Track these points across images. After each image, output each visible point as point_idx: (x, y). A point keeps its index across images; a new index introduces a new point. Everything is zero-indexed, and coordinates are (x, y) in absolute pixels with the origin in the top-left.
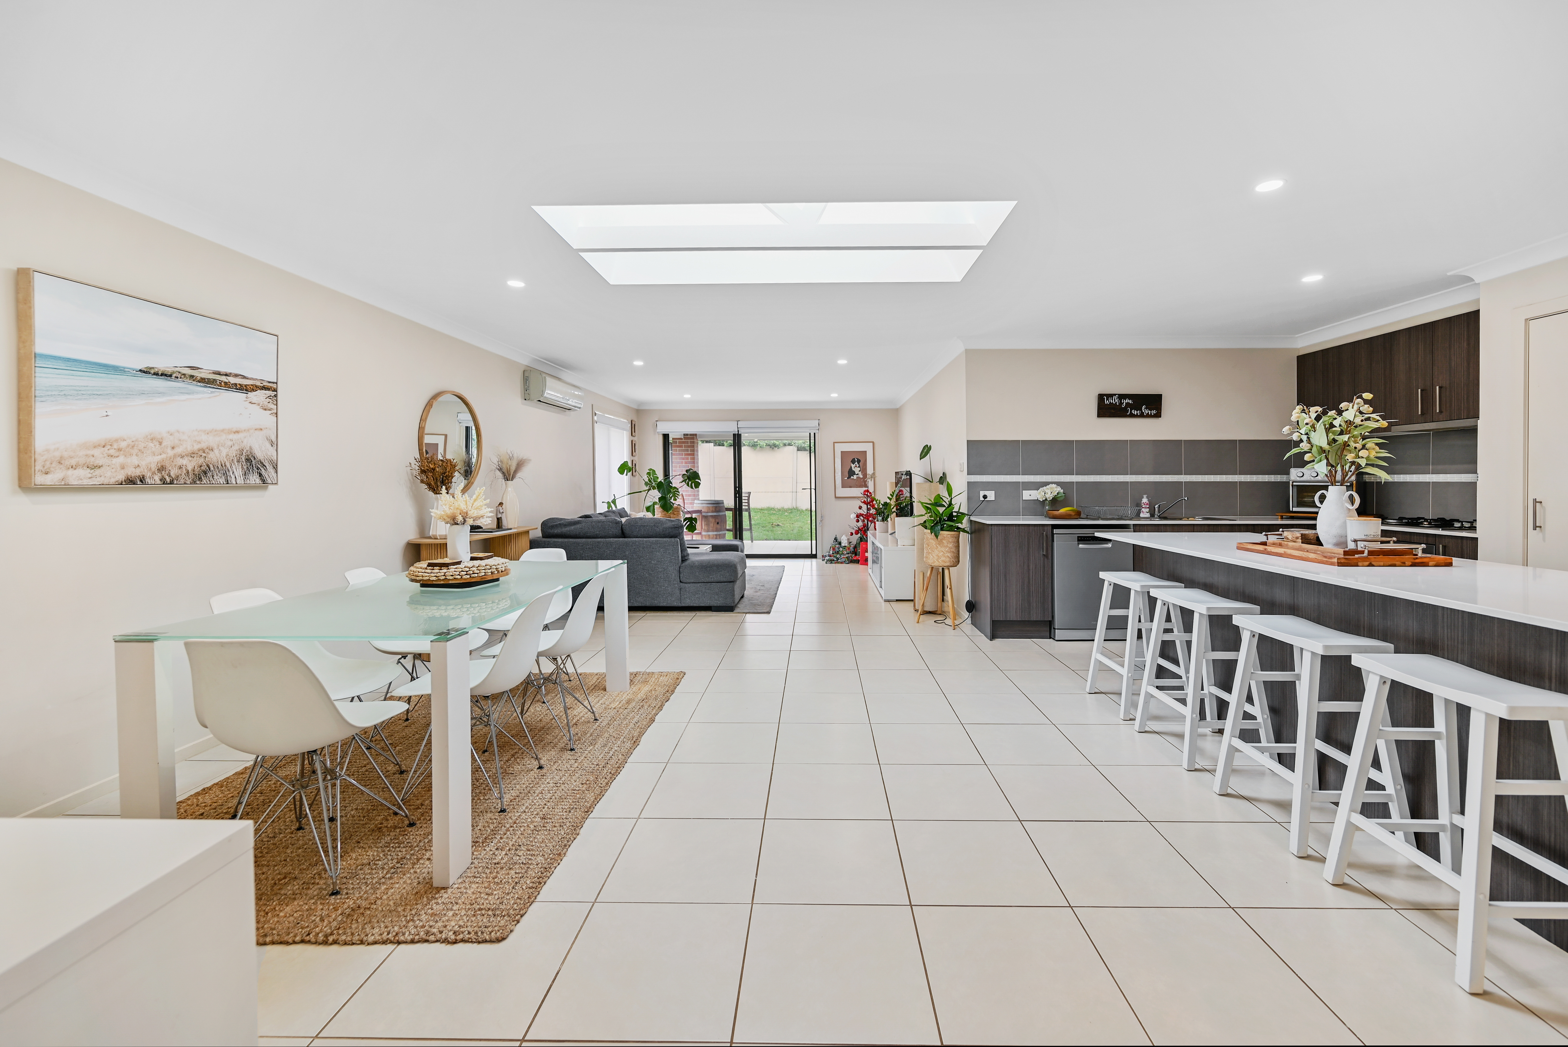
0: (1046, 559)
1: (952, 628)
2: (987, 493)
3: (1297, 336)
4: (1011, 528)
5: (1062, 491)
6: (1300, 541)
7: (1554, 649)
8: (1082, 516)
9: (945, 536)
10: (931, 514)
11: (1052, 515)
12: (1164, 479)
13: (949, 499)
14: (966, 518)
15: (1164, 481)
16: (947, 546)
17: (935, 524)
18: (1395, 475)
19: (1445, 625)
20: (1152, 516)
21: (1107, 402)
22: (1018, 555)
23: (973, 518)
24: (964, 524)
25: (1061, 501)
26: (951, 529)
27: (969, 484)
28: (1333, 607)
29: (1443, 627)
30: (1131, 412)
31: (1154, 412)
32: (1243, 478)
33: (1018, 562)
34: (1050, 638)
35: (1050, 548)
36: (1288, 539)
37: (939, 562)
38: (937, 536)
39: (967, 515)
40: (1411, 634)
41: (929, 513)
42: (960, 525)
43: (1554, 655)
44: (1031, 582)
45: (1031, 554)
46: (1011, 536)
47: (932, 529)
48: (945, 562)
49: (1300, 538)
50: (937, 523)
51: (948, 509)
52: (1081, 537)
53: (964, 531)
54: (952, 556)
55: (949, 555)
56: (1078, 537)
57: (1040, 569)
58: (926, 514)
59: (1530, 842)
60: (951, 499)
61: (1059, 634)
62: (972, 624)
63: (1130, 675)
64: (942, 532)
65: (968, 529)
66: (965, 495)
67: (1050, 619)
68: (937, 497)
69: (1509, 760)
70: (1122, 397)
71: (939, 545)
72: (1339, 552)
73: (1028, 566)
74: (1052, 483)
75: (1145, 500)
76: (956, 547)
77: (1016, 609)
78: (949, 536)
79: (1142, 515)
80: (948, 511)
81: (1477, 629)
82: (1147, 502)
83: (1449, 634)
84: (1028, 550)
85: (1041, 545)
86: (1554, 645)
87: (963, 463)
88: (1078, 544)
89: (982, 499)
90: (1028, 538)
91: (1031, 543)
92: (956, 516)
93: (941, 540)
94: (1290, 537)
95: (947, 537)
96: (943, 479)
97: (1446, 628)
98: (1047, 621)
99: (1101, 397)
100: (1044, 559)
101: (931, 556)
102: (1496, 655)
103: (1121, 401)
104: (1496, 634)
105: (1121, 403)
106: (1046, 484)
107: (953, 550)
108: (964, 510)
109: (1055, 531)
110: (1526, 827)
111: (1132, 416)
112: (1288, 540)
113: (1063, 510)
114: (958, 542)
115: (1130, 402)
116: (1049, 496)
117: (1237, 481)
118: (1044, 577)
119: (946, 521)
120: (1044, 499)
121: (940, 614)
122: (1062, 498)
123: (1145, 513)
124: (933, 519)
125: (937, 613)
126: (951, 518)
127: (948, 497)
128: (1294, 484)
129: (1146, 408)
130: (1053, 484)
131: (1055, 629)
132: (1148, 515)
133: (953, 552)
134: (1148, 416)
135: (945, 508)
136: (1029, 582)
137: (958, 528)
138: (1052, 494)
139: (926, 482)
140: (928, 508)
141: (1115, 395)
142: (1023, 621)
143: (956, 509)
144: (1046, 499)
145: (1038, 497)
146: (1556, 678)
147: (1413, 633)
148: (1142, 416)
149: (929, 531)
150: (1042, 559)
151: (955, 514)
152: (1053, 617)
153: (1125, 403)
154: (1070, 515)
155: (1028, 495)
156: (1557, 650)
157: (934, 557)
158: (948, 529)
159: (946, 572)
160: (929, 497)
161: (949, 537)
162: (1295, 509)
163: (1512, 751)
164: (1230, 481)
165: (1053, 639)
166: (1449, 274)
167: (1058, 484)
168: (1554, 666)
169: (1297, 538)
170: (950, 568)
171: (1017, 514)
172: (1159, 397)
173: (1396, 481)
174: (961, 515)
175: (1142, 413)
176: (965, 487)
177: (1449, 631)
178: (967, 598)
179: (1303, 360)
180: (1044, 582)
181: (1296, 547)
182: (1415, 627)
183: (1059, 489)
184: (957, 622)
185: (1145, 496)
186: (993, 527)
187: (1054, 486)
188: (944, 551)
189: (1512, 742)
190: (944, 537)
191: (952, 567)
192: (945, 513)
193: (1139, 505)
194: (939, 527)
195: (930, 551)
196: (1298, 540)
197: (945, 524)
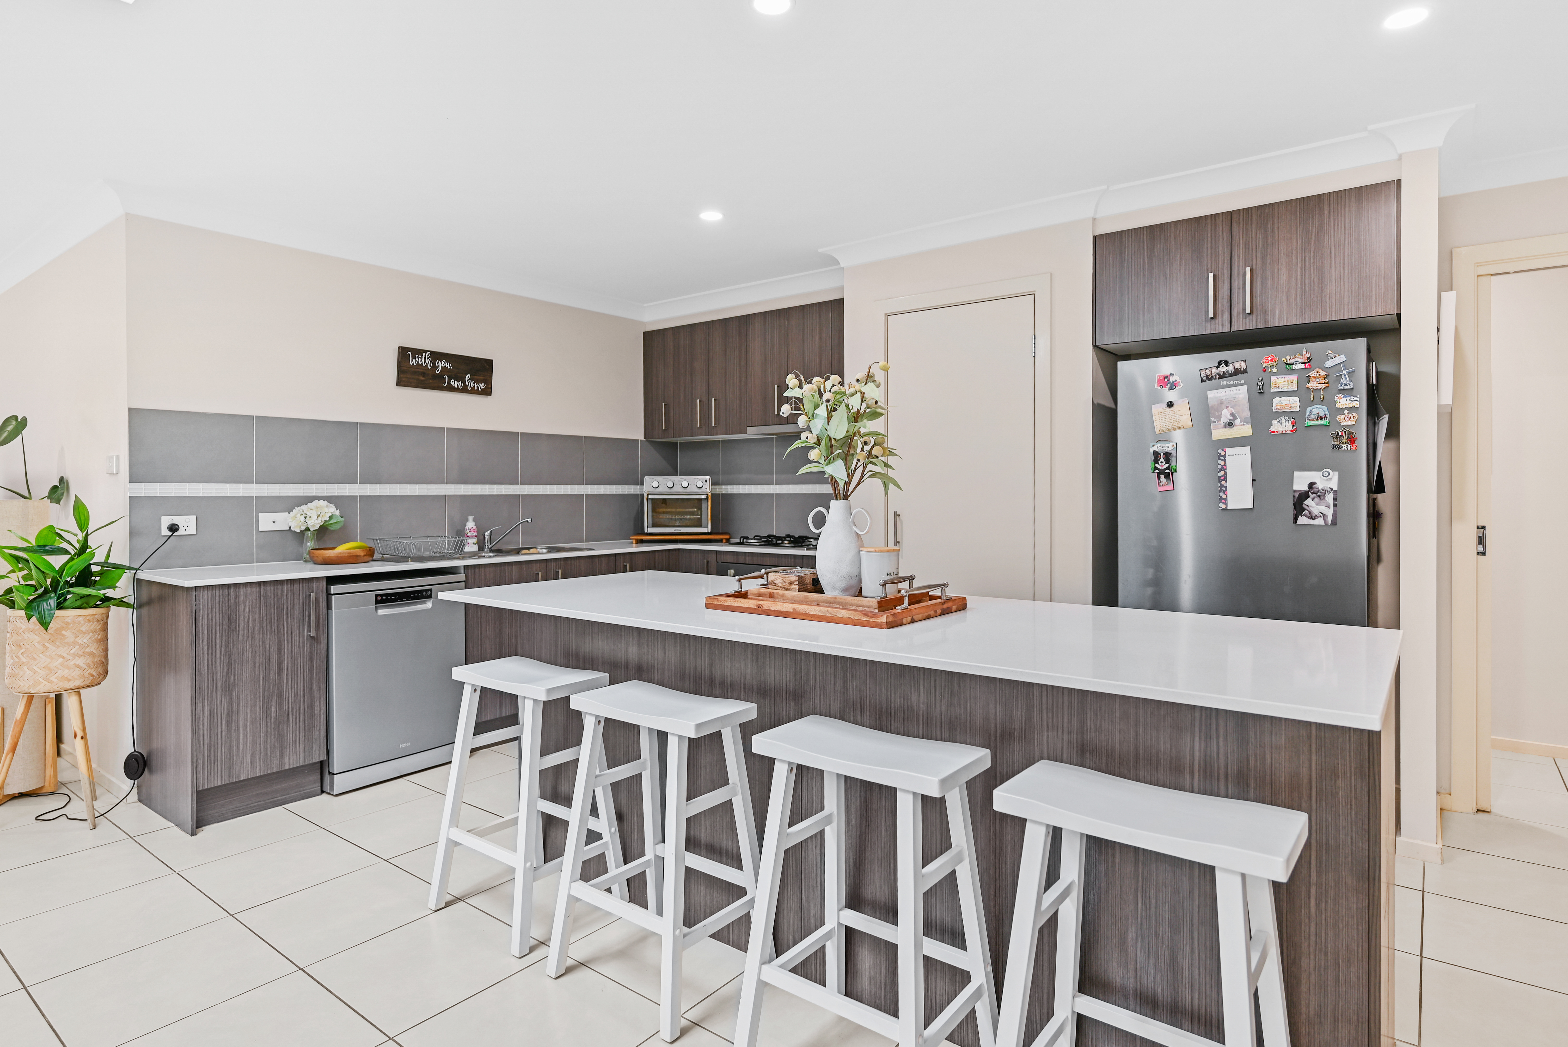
0: (315, 645)
1: (88, 825)
2: (176, 520)
3: (645, 305)
4: (242, 590)
5: (338, 512)
6: (797, 587)
7: (1197, 729)
8: (377, 556)
9: (69, 620)
10: (26, 572)
11: (321, 559)
12: (495, 490)
13: (81, 536)
14: (127, 576)
15: (495, 494)
16: (74, 643)
17: (40, 596)
18: (741, 486)
19: (1044, 707)
20: (481, 548)
21: (412, 362)
22: (257, 645)
23: (143, 575)
24: (123, 588)
25: (333, 531)
26: (85, 603)
27: (133, 501)
28: (868, 691)
29: (1041, 711)
30: (449, 383)
31: (482, 386)
32: (589, 490)
33: (257, 658)
34: (322, 792)
35: (323, 623)
36: (775, 584)
37: (51, 682)
38: (44, 624)
39: (130, 568)
40: (993, 725)
41: (21, 569)
42: (110, 593)
43: (1197, 739)
44: (285, 693)
45: (285, 640)
46: (242, 608)
47: (31, 607)
48: (69, 680)
49: (797, 583)
50: (46, 592)
51: (76, 561)
52: (382, 595)
53: (121, 603)
54: (88, 665)
55: (81, 662)
56: (376, 596)
57: (304, 665)
58: (13, 571)
59: (1165, 1011)
60: (87, 535)
61: (340, 782)
62: (140, 800)
63: (528, 864)
64: (59, 613)
65: (131, 600)
66: (123, 528)
67: (323, 757)
68: (45, 532)
69: (1137, 896)
70: (436, 356)
71: (53, 642)
72: (870, 604)
73: (279, 663)
74: (319, 498)
75: (471, 524)
76: (99, 641)
77: (253, 754)
78: (81, 619)
79: (467, 549)
80: (79, 564)
81: (1091, 709)
82: (475, 527)
83: (1050, 721)
84: (279, 631)
85: (306, 618)
86: (1197, 724)
87: (118, 457)
88: (376, 608)
89: (166, 532)
90: (278, 607)
91: (285, 616)
92: (101, 574)
93: (58, 631)
94: (779, 582)
95: (74, 622)
96: (59, 491)
97: (1045, 711)
98: (316, 763)
99: (404, 353)
100: (311, 646)
101: (28, 672)
102: (1117, 746)
103: (434, 364)
104: (1117, 714)
105: (435, 367)
106: (308, 500)
107: (93, 648)
108: (120, 557)
109: (334, 589)
110: (1160, 990)
111: (450, 389)
112: (776, 587)
113: (342, 549)
114: (105, 629)
115: (448, 366)
116: (314, 523)
117: (583, 493)
118: (311, 679)
119: (72, 586)
120: (303, 528)
121: (52, 793)
122: (338, 527)
123: (471, 547)
124: (33, 582)
125: (44, 791)
126: (85, 578)
127: (78, 531)
128: (650, 497)
129: (471, 379)
130: (321, 501)
131: (332, 774)
132: (475, 548)
133: (91, 654)
134: (474, 392)
135: (68, 557)
136: (280, 695)
137: (106, 599)
138: (320, 518)
139: (12, 498)
140: (18, 559)
141: (426, 351)
142: (268, 775)
143: (99, 557)
144: (308, 529)
145: (290, 524)
146: (1199, 770)
147: (996, 724)
148: (465, 390)
149: (22, 613)
150: (307, 645)
151: (95, 569)
152: (328, 752)
153: (440, 367)
154: (357, 556)
155: (268, 522)
156: (1200, 731)
157: (35, 672)
158: (78, 603)
159: (70, 704)
160: (20, 534)
161: (79, 623)
162: (651, 530)
163: (1140, 884)
164: (576, 493)
165: (329, 794)
166: (820, 250)
167: (330, 499)
168: (1197, 754)
169: (792, 583)
170: (82, 691)
171: (247, 559)
172: (489, 363)
173: (741, 493)
174: (111, 570)
175: (465, 387)
176: (123, 509)
177: (1050, 715)
178: (128, 749)
179: (650, 338)
180: (311, 689)
181: (798, 599)
182: (998, 714)
183: (332, 510)
184: (101, 806)
185: (471, 518)
186: (199, 593)
187: (323, 503)
188: (65, 655)
189: (1140, 871)
190: (67, 624)
191: (88, 686)
192: (71, 567)
193: (460, 532)
194: (53, 602)
195: (24, 660)
196: (793, 586)
197: (69, 592)
